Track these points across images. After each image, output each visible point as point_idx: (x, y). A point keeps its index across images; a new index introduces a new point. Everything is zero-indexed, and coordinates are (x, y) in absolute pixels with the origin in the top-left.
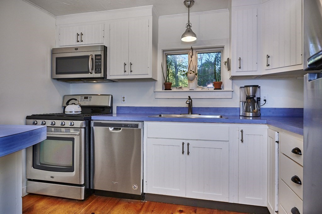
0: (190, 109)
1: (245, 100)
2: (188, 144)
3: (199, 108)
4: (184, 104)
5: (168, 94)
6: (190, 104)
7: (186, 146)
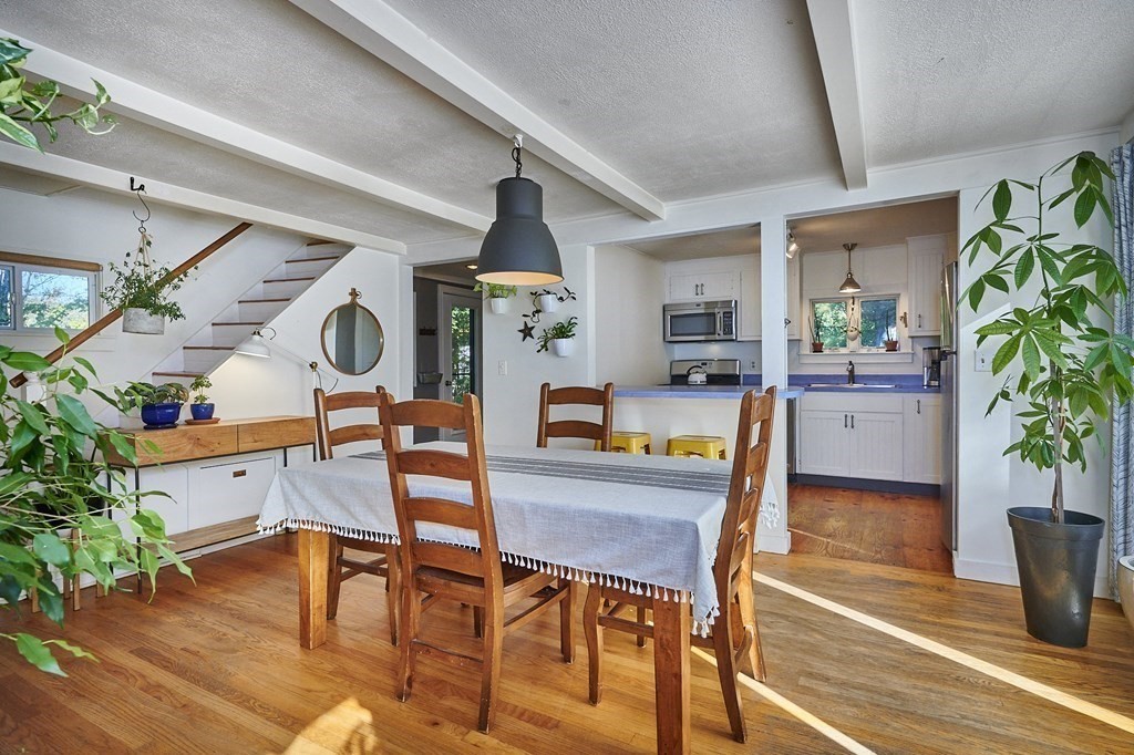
0: (852, 377)
1: (930, 365)
2: (852, 417)
3: (863, 376)
4: (844, 371)
5: (818, 358)
6: (852, 372)
7: (849, 419)
